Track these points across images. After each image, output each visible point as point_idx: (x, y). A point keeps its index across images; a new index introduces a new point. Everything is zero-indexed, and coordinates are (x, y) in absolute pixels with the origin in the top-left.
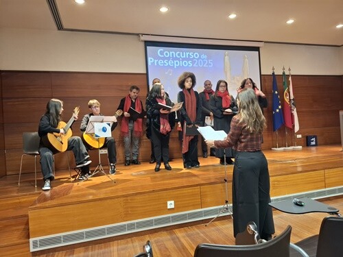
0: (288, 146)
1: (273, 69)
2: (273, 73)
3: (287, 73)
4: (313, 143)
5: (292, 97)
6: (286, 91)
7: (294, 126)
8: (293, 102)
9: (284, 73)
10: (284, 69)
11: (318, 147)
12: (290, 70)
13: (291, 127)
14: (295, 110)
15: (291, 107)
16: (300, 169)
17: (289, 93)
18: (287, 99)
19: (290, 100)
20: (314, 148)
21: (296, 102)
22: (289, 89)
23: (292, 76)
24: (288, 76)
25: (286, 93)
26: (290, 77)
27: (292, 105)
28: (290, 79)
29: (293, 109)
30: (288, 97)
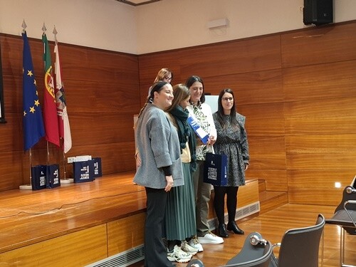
1: (24, 26)
2: (24, 34)
3: (50, 38)
5: (59, 86)
6: (48, 73)
7: (62, 141)
8: (61, 94)
9: (44, 36)
10: (44, 29)
11: (103, 179)
12: (55, 32)
13: (57, 143)
14: (65, 109)
15: (57, 105)
16: (71, 225)
17: (54, 76)
18: (50, 88)
19: (56, 90)
21: (68, 95)
22: (54, 69)
23: (59, 44)
24: (53, 43)
25: (49, 77)
26: (56, 47)
27: (60, 101)
28: (56, 50)
29: (60, 107)
30: (52, 85)
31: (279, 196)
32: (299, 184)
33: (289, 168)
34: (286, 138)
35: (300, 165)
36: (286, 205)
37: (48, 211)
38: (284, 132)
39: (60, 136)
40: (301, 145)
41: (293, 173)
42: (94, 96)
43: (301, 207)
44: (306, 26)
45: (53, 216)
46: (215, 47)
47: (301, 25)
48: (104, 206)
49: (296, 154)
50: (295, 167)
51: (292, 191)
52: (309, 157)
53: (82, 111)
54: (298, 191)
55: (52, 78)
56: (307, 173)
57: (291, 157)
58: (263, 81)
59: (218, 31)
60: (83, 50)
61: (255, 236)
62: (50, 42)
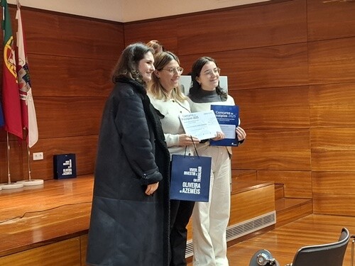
0: (14, 181)
4: (67, 172)
5: (23, 62)
6: (8, 46)
7: (26, 132)
8: (24, 72)
11: (78, 181)
13: (20, 135)
14: (30, 92)
15: (20, 86)
16: (37, 238)
17: (16, 49)
18: (10, 65)
19: (18, 67)
20: (68, 184)
21: (33, 74)
22: (15, 40)
23: (23, 8)
24: (15, 7)
25: (9, 51)
26: (19, 12)
27: (23, 81)
28: (18, 16)
29: (24, 89)
30: (13, 61)
31: (301, 205)
32: (327, 189)
33: (315, 169)
34: (311, 131)
35: (328, 166)
36: (310, 216)
37: (7, 220)
38: (309, 123)
39: (23, 126)
40: (330, 140)
41: (319, 176)
42: (66, 76)
43: (329, 219)
45: (13, 227)
46: (223, 13)
48: (78, 214)
49: (324, 151)
50: (322, 169)
51: (319, 199)
52: (340, 155)
53: (51, 94)
54: (326, 199)
55: (13, 52)
56: (336, 175)
57: (317, 155)
58: (283, 57)
60: (52, 16)
61: (263, 255)
62: (11, 5)
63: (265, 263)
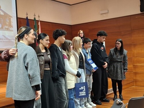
1: (27, 14)
2: (27, 18)
3: (37, 19)
9: (35, 18)
10: (35, 15)
12: (39, 17)
23: (41, 21)
24: (38, 21)
26: (39, 23)
28: (39, 24)
31: (130, 83)
32: (138, 78)
33: (134, 71)
34: (133, 59)
36: (133, 87)
38: (132, 56)
40: (139, 62)
41: (136, 74)
43: (139, 88)
44: (141, 13)
47: (139, 12)
49: (137, 65)
50: (137, 71)
51: (136, 81)
52: (143, 67)
54: (138, 81)
56: (142, 73)
57: (135, 67)
58: (123, 35)
59: (104, 15)
60: (50, 24)
61: (118, 100)
62: (37, 21)
63: (119, 103)
